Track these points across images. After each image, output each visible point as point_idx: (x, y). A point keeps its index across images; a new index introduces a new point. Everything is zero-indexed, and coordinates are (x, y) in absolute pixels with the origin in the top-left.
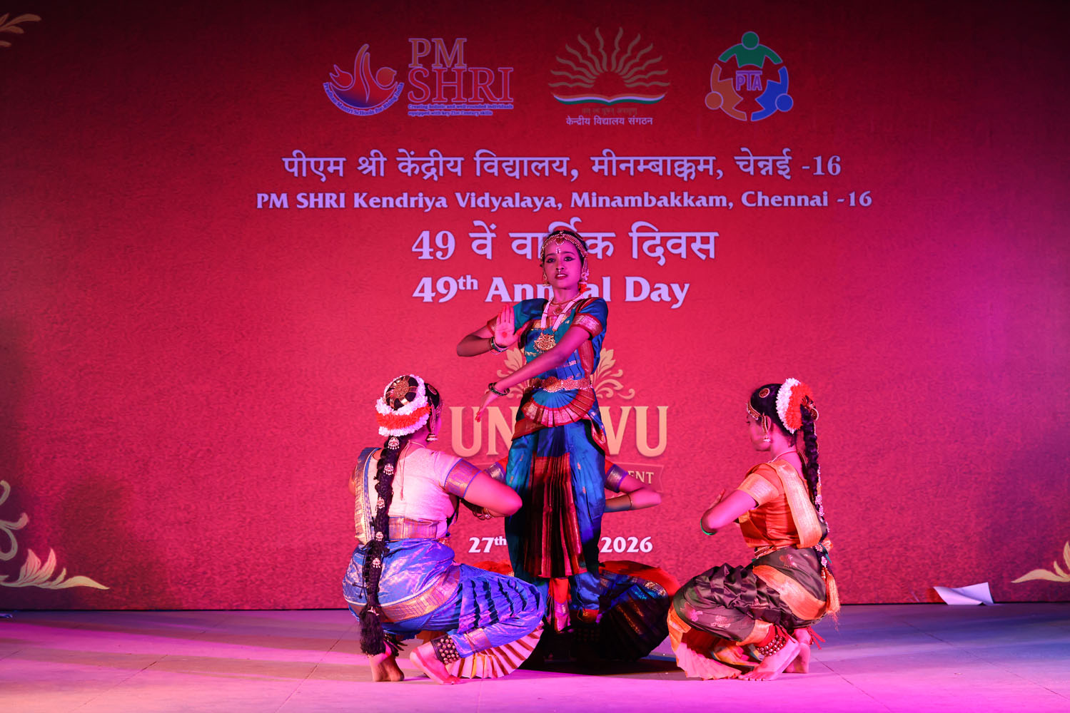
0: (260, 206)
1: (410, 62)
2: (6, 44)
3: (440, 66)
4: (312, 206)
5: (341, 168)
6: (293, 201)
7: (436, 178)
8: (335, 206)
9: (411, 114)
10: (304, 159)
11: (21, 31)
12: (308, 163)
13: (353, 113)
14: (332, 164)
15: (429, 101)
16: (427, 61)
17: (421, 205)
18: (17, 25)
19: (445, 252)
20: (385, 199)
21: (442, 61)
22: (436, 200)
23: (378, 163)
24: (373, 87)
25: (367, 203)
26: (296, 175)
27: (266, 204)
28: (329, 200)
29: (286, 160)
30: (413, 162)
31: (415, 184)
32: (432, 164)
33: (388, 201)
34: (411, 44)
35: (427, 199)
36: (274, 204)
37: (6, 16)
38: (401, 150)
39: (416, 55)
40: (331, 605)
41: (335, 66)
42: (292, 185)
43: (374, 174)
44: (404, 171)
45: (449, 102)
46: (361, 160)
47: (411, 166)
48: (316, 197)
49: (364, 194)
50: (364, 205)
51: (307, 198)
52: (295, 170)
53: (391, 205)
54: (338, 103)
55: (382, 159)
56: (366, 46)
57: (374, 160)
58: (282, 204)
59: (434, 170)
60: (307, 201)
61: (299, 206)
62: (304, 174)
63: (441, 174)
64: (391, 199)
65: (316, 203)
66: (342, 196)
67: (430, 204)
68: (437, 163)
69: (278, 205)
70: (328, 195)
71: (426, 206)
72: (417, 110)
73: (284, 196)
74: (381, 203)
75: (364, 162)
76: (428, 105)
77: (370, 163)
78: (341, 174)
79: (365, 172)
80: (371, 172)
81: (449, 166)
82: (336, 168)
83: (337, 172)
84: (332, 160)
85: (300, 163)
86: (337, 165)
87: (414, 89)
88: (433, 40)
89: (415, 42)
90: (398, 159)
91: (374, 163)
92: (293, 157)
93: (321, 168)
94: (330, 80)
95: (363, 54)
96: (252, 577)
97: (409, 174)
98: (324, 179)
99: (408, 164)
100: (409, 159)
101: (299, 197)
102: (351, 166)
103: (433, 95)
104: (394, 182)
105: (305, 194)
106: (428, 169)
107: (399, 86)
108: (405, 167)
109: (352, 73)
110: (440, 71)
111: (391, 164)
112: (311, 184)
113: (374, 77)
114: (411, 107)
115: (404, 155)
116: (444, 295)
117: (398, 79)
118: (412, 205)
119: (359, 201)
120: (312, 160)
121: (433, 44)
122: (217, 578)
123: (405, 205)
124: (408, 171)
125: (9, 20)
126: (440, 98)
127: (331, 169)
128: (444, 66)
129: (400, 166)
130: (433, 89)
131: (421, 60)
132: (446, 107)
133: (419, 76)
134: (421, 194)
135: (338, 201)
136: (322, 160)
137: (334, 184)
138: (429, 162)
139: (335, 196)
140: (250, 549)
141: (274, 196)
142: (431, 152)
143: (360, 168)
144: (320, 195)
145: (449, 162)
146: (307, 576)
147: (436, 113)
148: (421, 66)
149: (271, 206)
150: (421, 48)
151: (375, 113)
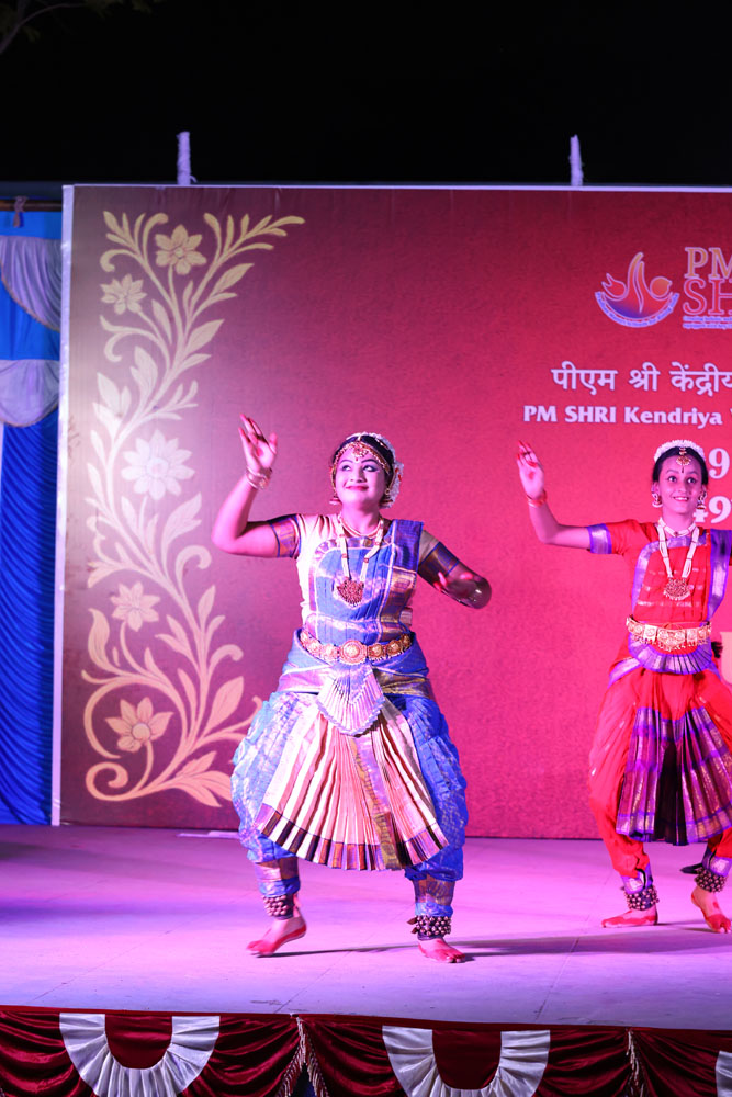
0: (527, 419)
1: (686, 271)
2: (268, 247)
3: (717, 277)
4: (581, 420)
5: (612, 381)
6: (561, 414)
7: (711, 394)
8: (605, 420)
9: (686, 326)
10: (574, 371)
11: (283, 233)
12: (578, 375)
13: (626, 324)
14: (603, 376)
15: (705, 313)
16: (704, 272)
17: (694, 421)
18: (280, 227)
19: (719, 470)
20: (657, 414)
21: (719, 272)
22: (711, 416)
23: (651, 377)
24: (647, 296)
25: (639, 418)
26: (565, 387)
27: (533, 417)
28: (599, 414)
29: (555, 372)
30: (687, 376)
31: (689, 399)
32: (707, 378)
33: (660, 417)
34: (687, 254)
35: (701, 415)
36: (542, 418)
37: (269, 218)
38: (675, 364)
39: (692, 264)
40: (592, 835)
41: (608, 275)
42: (561, 398)
43: (646, 388)
44: (677, 385)
45: (726, 315)
46: (633, 373)
47: (685, 380)
48: (586, 410)
49: (636, 409)
50: (636, 420)
51: (577, 412)
52: (564, 382)
53: (664, 421)
54: (611, 314)
55: (655, 373)
56: (640, 255)
57: (646, 373)
58: (550, 418)
59: (708, 385)
60: (575, 415)
61: (567, 420)
62: (574, 387)
63: (716, 389)
64: (663, 415)
65: (586, 417)
66: (613, 409)
67: (704, 420)
68: (712, 378)
69: (546, 418)
70: (598, 409)
71: (700, 422)
72: (693, 322)
73: (552, 409)
74: (653, 419)
75: (636, 375)
76: (704, 317)
77: (643, 377)
78: (612, 387)
79: (637, 386)
80: (643, 386)
81: (724, 381)
82: (607, 381)
83: (608, 385)
84: (603, 373)
85: (570, 375)
86: (608, 377)
87: (690, 300)
88: (711, 249)
89: (691, 251)
90: (672, 373)
91: (646, 377)
92: (561, 368)
93: (592, 381)
94: (602, 289)
95: (637, 263)
96: (511, 804)
97: (683, 389)
98: (594, 393)
99: (682, 378)
100: (683, 373)
101: (568, 410)
102: (623, 379)
103: (710, 307)
104: (667, 397)
105: (574, 408)
106: (703, 384)
107: (674, 298)
108: (678, 381)
109: (626, 283)
110: (717, 282)
111: (665, 379)
112: (581, 397)
113: (648, 286)
114: (685, 318)
115: (678, 369)
116: (717, 516)
117: (673, 289)
118: (686, 421)
119: (630, 415)
120: (583, 373)
121: (710, 254)
122: (474, 803)
123: (678, 421)
124: (682, 386)
125: (271, 222)
126: (717, 310)
127: (602, 382)
128: (722, 276)
129: (674, 380)
130: (710, 301)
131: (698, 270)
132: (722, 319)
133: (695, 286)
134: (694, 410)
135: (608, 416)
136: (593, 373)
137: (604, 397)
138: (704, 376)
139: (605, 410)
140: (509, 775)
141: (542, 409)
142: (707, 366)
143: (631, 382)
144: (590, 409)
145: (724, 377)
146: (567, 804)
147: (712, 326)
148: (697, 277)
149: (539, 419)
150: (698, 257)
151: (649, 324)
